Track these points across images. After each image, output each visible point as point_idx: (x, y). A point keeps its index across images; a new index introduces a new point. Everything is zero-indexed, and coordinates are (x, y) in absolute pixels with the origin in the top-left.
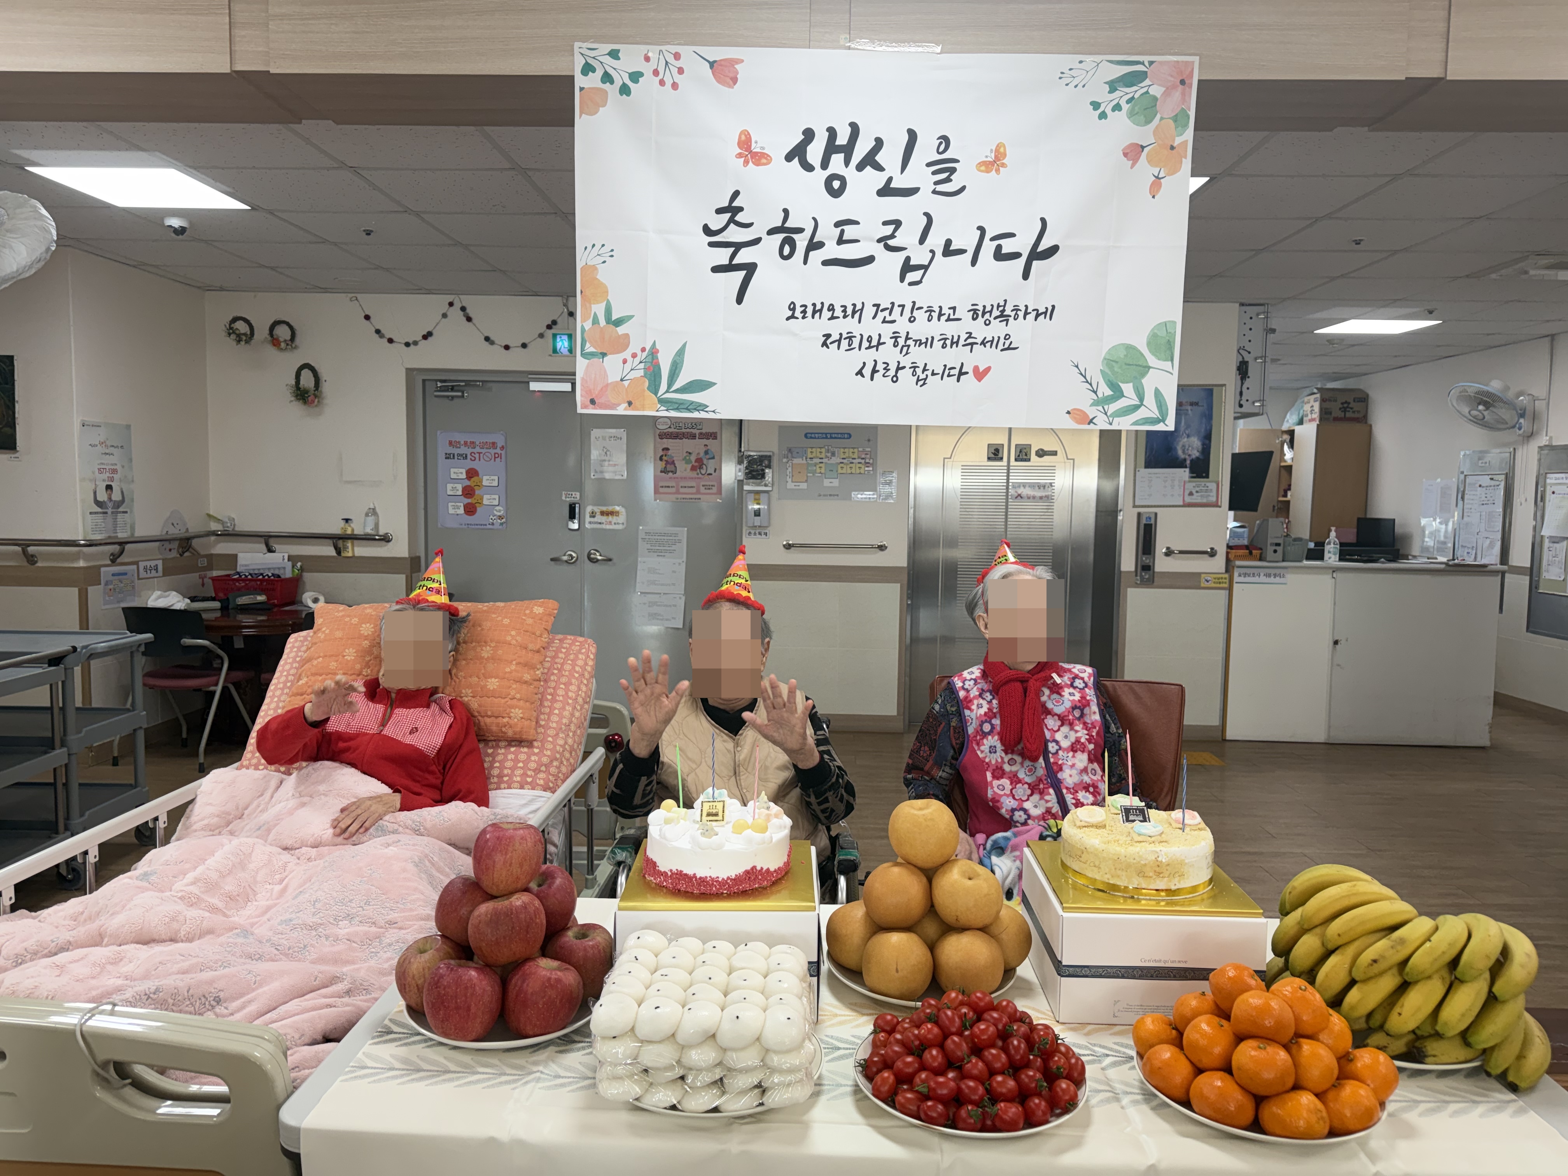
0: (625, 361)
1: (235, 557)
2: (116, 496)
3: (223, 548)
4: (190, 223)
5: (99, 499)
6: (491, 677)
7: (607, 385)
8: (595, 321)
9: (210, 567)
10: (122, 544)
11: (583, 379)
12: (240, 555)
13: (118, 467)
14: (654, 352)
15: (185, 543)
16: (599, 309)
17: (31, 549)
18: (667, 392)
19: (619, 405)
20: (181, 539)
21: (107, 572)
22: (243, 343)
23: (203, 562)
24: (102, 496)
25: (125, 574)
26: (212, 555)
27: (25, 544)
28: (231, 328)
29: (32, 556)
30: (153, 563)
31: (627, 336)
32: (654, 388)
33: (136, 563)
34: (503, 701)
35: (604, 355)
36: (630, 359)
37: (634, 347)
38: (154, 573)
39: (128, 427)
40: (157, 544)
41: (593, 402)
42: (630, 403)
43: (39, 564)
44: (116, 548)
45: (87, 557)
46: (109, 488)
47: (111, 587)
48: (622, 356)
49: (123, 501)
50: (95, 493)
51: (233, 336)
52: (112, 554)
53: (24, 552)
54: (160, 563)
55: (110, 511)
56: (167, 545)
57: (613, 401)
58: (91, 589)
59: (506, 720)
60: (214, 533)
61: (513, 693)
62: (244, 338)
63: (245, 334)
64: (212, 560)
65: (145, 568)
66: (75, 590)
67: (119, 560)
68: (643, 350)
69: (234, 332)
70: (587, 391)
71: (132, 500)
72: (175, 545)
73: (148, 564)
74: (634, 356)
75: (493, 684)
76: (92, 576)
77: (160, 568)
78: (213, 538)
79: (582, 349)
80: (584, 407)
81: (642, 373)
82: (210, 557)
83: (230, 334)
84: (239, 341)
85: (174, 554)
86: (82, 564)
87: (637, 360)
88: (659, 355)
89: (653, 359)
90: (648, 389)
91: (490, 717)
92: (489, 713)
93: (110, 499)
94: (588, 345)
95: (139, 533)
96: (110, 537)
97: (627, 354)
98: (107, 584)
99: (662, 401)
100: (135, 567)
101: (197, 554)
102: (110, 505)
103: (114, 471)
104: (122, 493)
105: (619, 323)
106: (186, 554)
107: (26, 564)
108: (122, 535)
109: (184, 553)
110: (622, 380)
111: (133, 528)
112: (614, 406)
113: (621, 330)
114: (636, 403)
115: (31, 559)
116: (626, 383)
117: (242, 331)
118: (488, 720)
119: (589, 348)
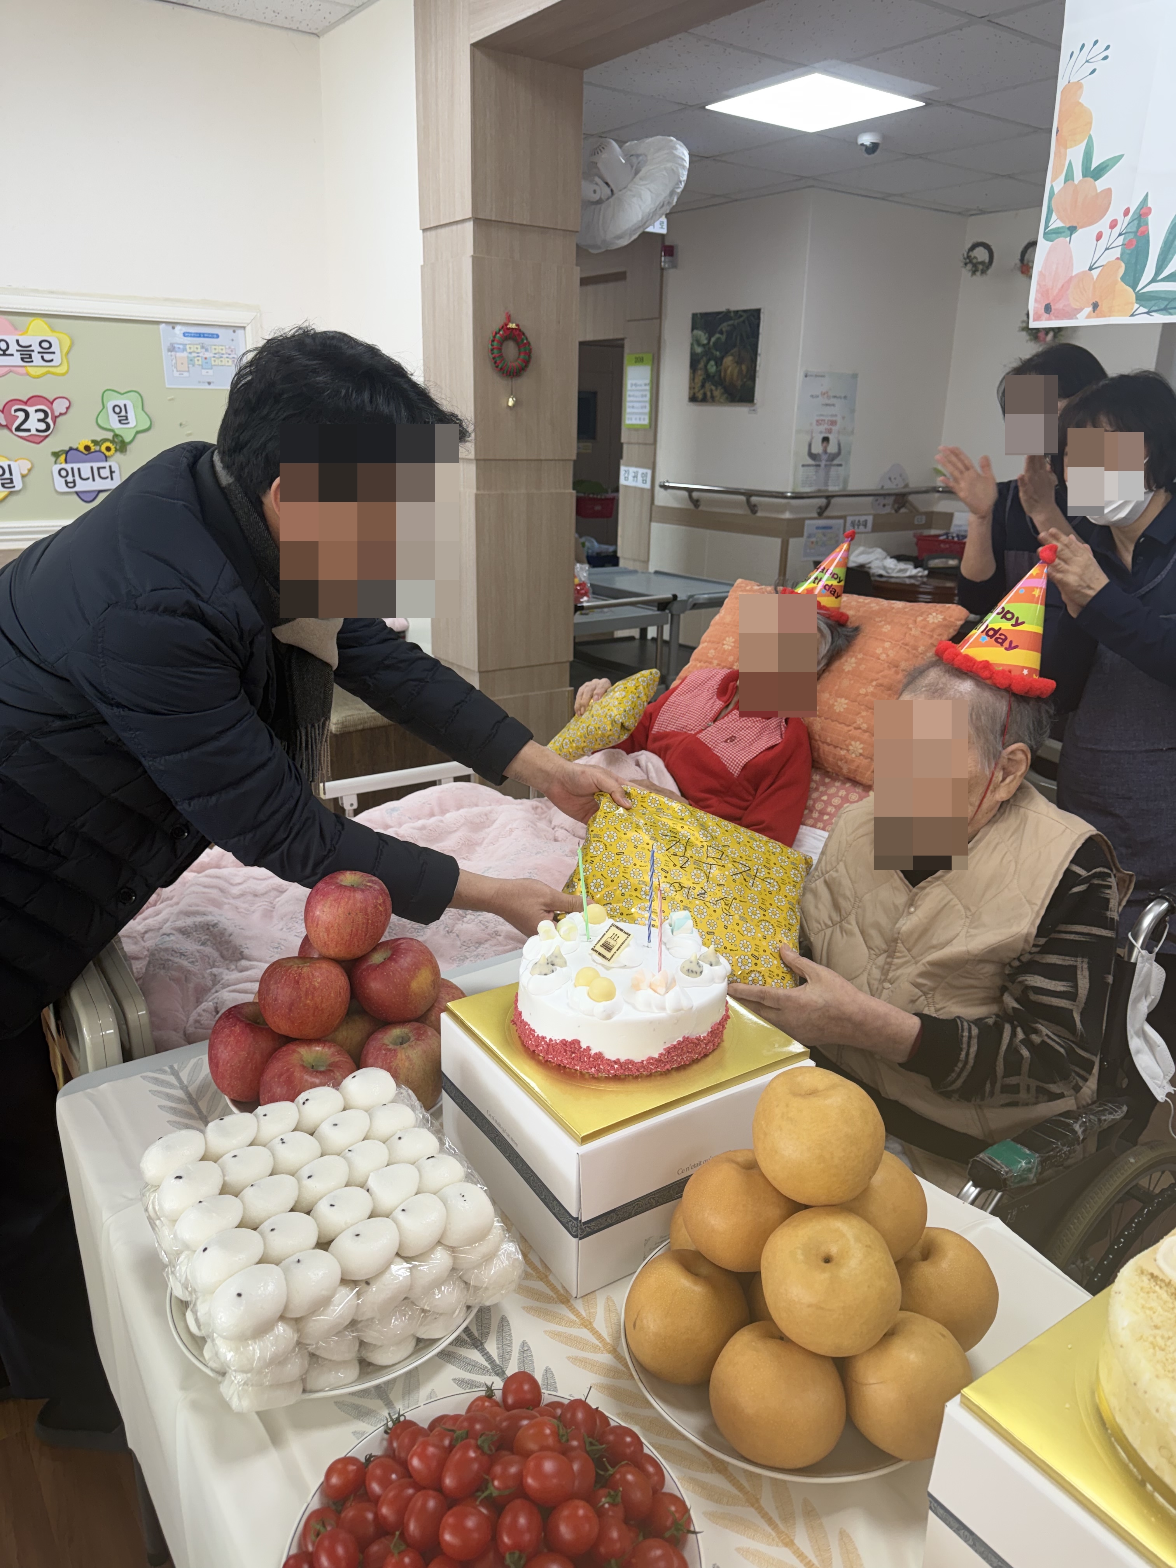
0: (1099, 237)
1: (950, 516)
2: (832, 448)
3: (943, 506)
4: (884, 137)
5: (814, 451)
6: (841, 696)
7: (1072, 277)
8: (1069, 177)
9: (929, 525)
10: (829, 497)
11: (1041, 274)
12: (957, 515)
13: (839, 419)
14: (1143, 213)
15: (901, 499)
16: (1075, 155)
17: (754, 499)
18: (1154, 280)
19: (1080, 310)
20: (896, 495)
21: (810, 525)
22: (978, 273)
23: (921, 520)
24: (817, 448)
25: (830, 528)
26: (932, 513)
27: (749, 494)
28: (968, 257)
29: (755, 506)
30: (862, 518)
31: (1108, 192)
32: (1132, 277)
33: (844, 517)
34: (846, 728)
35: (1072, 229)
36: (1106, 231)
37: (1115, 212)
38: (862, 528)
39: (855, 376)
40: (870, 499)
41: (1048, 309)
42: (1095, 306)
43: (759, 514)
44: (823, 501)
45: (793, 509)
46: (826, 440)
47: (814, 539)
48: (1094, 229)
49: (839, 453)
50: (810, 445)
51: (969, 266)
52: (820, 508)
53: (748, 501)
54: (870, 519)
55: (823, 463)
56: (882, 500)
57: (1075, 305)
58: (792, 541)
59: (843, 753)
60: (935, 490)
61: (859, 721)
62: (980, 267)
63: (982, 263)
64: (931, 518)
65: (853, 524)
66: (778, 541)
67: (826, 514)
68: (1127, 212)
69: (971, 262)
70: (1044, 291)
71: (849, 453)
72: (891, 500)
73: (857, 518)
74: (1113, 225)
75: (841, 705)
76: (795, 528)
77: (870, 525)
78: (937, 495)
79: (1046, 226)
80: (1038, 318)
81: (1117, 253)
82: (930, 515)
83: (966, 264)
84: (974, 272)
85: (888, 510)
86: (787, 515)
87: (1117, 231)
88: (1150, 217)
89: (1139, 226)
90: (1123, 279)
91: (829, 745)
92: (829, 740)
93: (825, 451)
94: (1054, 217)
95: (852, 487)
96: (819, 491)
97: (1103, 225)
98: (809, 536)
99: (1142, 298)
100: (841, 521)
101: (915, 511)
102: (824, 457)
103: (833, 423)
104: (839, 445)
105: (1098, 173)
106: (903, 510)
107: (749, 512)
108: (833, 488)
109: (899, 508)
110: (1091, 269)
111: (846, 482)
112: (1072, 315)
113: (1101, 184)
114: (1104, 306)
115: (753, 508)
116: (1095, 273)
117: (980, 260)
118: (826, 748)
119: (1056, 223)
